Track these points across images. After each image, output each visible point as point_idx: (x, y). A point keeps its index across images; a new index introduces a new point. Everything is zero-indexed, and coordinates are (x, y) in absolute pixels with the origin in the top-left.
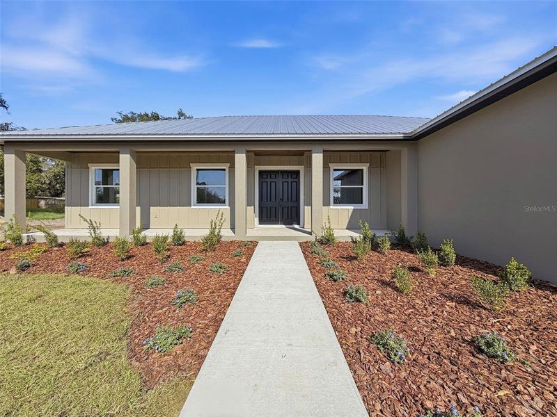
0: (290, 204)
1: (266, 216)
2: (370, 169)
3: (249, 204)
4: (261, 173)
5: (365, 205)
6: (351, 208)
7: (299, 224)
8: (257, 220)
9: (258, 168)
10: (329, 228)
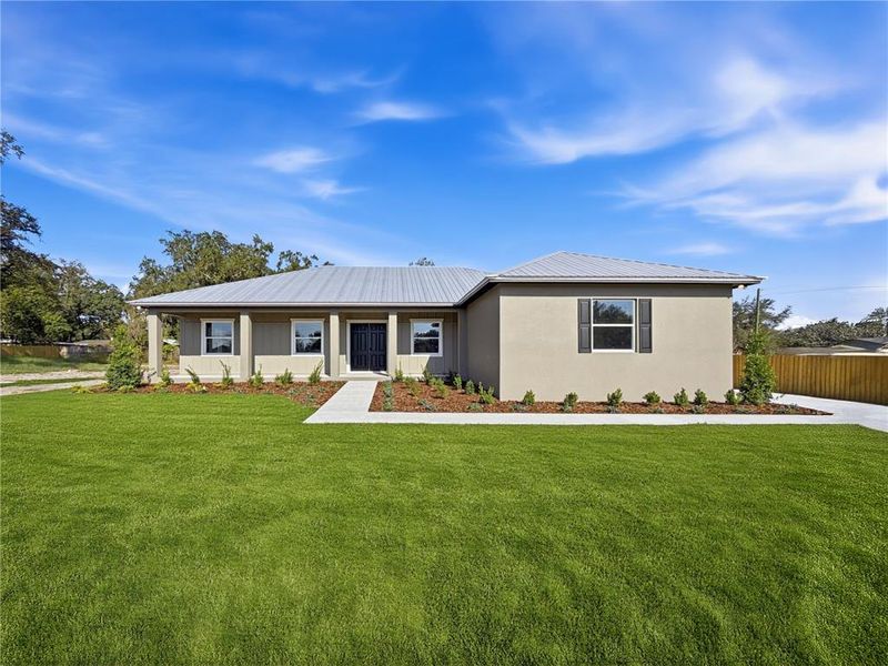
0: (378, 353)
1: (356, 364)
2: (443, 323)
3: (341, 353)
4: (352, 325)
5: (440, 354)
6: (427, 356)
7: (385, 370)
8: (349, 366)
9: (349, 322)
10: (400, 372)
